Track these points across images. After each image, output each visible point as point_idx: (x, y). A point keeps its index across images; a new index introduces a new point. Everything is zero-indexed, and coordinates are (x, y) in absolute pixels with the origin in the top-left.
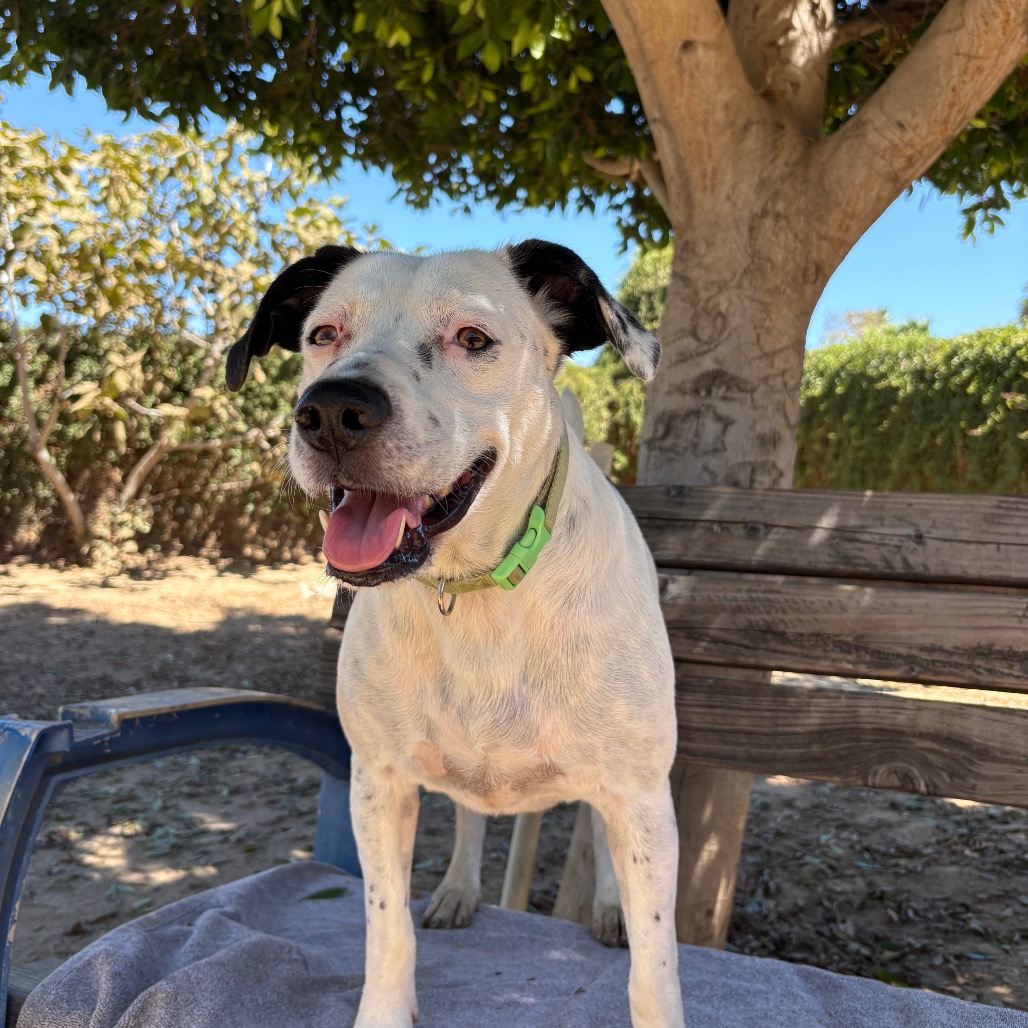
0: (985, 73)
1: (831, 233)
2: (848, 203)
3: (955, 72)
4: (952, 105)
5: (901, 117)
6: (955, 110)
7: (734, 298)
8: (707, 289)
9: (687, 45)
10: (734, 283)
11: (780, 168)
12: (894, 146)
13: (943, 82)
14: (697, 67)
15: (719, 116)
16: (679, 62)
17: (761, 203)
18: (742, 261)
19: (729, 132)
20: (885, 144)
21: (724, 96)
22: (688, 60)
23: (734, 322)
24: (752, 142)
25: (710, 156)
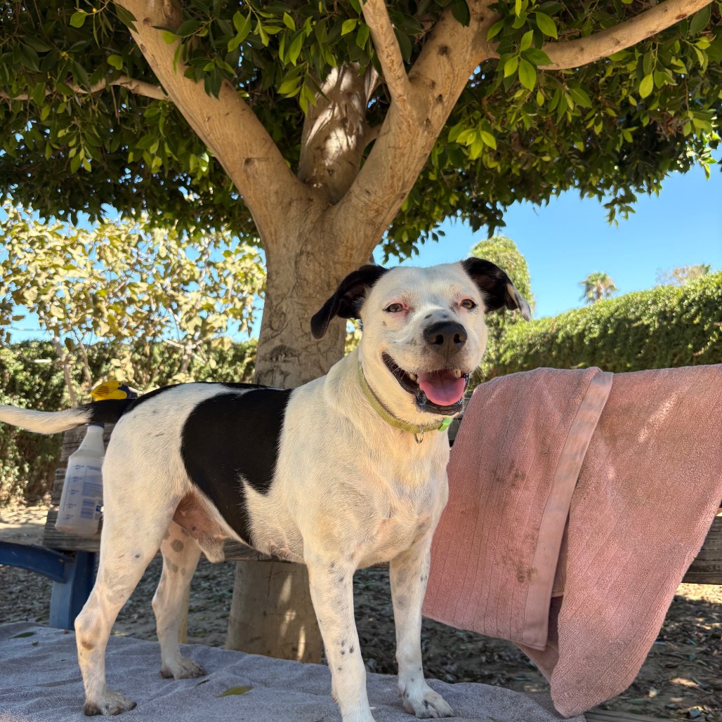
0: (407, 156)
1: (341, 260)
2: (347, 241)
3: (390, 158)
4: (393, 177)
5: (367, 187)
6: (395, 179)
7: (289, 303)
8: (276, 300)
9: (248, 161)
10: (289, 295)
11: (309, 225)
12: (366, 205)
13: (385, 164)
14: (257, 173)
15: (273, 199)
16: (245, 171)
17: (300, 247)
18: (293, 281)
19: (280, 207)
20: (361, 204)
21: (274, 187)
22: (250, 169)
23: (289, 317)
24: (294, 212)
25: (272, 223)
